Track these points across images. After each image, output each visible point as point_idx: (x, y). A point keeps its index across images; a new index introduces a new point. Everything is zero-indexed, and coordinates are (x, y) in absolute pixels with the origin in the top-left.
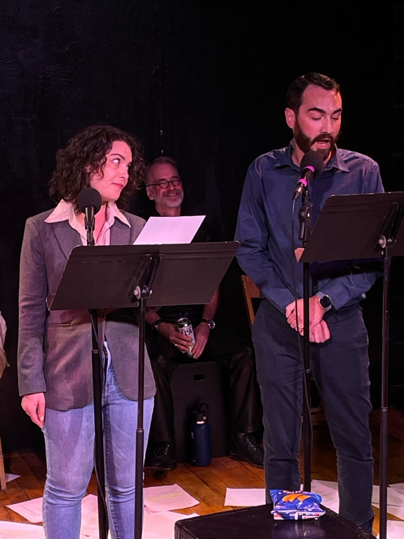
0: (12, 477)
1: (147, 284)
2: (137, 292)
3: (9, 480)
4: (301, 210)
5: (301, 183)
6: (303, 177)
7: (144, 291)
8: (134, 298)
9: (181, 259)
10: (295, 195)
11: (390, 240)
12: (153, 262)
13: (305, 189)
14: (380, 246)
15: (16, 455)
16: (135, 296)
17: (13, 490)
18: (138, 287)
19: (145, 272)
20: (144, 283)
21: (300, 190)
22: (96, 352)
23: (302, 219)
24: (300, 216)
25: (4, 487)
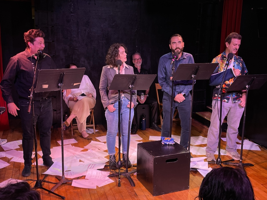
0: (97, 131)
1: (133, 84)
2: (130, 86)
3: (96, 131)
4: (172, 67)
5: (172, 60)
6: (173, 59)
7: (132, 86)
8: (129, 88)
9: (142, 79)
10: (171, 63)
11: (195, 76)
12: (134, 79)
13: (174, 62)
14: (192, 77)
15: (98, 125)
16: (130, 87)
17: (97, 134)
18: (131, 85)
19: (132, 82)
20: (132, 84)
21: (172, 62)
22: (119, 101)
23: (172, 70)
24: (172, 69)
25: (95, 133)
